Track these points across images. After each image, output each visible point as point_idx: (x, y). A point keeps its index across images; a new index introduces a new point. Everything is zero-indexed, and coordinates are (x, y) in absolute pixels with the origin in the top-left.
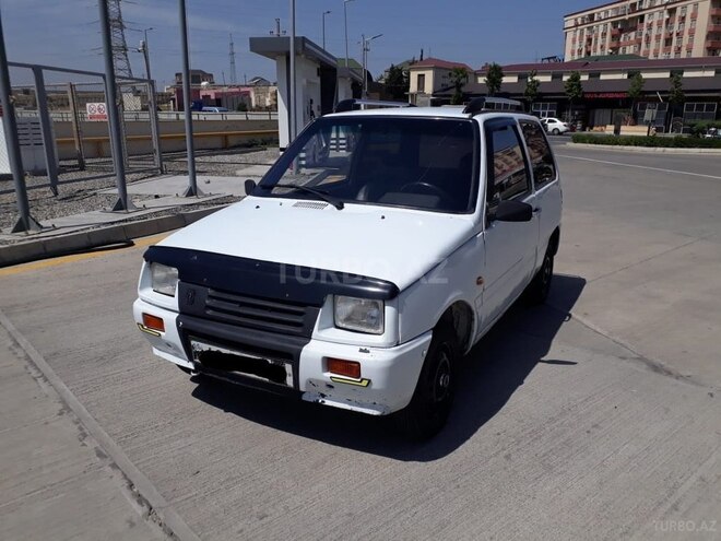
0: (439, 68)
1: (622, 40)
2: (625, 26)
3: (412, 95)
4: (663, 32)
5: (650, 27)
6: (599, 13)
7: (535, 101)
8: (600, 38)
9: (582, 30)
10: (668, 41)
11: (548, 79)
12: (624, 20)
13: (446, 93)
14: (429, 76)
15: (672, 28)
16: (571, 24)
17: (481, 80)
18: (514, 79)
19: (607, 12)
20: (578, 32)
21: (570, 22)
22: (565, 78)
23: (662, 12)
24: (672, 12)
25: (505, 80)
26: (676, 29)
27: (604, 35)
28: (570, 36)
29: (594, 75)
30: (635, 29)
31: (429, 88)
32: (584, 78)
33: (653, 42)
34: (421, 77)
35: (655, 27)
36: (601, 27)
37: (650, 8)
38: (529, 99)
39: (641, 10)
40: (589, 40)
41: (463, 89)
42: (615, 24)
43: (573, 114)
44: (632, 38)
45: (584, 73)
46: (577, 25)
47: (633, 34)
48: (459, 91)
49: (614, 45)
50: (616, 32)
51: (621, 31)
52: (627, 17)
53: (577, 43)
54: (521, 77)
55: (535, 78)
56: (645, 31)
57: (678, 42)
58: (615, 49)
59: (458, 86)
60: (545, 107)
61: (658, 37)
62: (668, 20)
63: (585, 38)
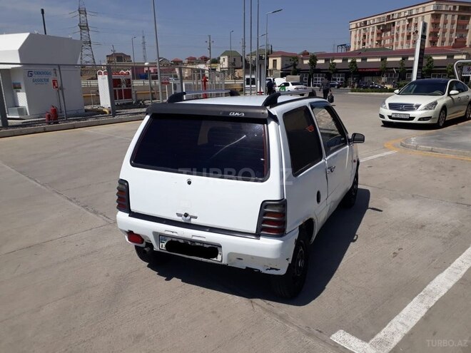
0: (284, 56)
1: (383, 36)
2: (385, 28)
3: (270, 70)
4: (406, 32)
5: (398, 29)
6: (369, 21)
7: (334, 73)
8: (370, 35)
9: (360, 30)
10: (409, 37)
11: (340, 61)
12: (383, 25)
13: (288, 69)
14: (279, 60)
15: (410, 30)
16: (354, 26)
17: (306, 62)
18: (323, 62)
19: (374, 20)
20: (358, 31)
21: (353, 26)
22: (349, 61)
23: (404, 21)
24: (410, 20)
25: (319, 62)
26: (413, 30)
27: (373, 33)
28: (353, 33)
29: (364, 59)
30: (390, 30)
31: (279, 66)
32: (359, 61)
33: (400, 37)
34: (275, 61)
35: (401, 29)
36: (371, 29)
37: (398, 18)
38: (331, 72)
39: (393, 19)
40: (365, 36)
41: (297, 67)
42: (379, 27)
43: (353, 79)
44: (389, 35)
45: (359, 58)
46: (357, 27)
47: (389, 33)
48: (295, 68)
49: (379, 39)
50: (380, 31)
51: (382, 31)
52: (385, 23)
53: (358, 38)
54: (327, 60)
55: (334, 61)
56: (396, 31)
57: (414, 38)
58: (379, 41)
59: (295, 65)
60: (339, 76)
61: (403, 35)
62: (408, 25)
63: (362, 35)
